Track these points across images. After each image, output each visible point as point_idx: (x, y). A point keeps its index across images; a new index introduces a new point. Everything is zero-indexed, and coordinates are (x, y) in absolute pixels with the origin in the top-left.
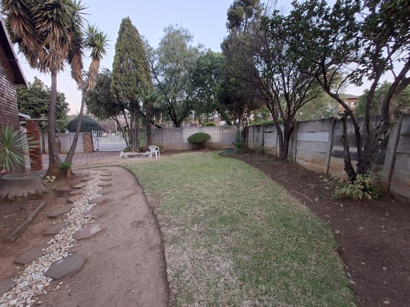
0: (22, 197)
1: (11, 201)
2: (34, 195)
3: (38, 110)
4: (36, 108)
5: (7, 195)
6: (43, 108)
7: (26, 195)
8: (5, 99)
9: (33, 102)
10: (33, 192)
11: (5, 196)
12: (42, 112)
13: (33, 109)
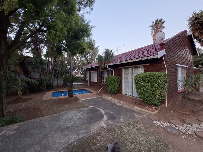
0: (195, 100)
1: (191, 100)
2: (200, 101)
3: (198, 63)
4: (197, 63)
5: (190, 98)
6: (200, 62)
7: (197, 100)
8: (190, 62)
9: (196, 60)
10: (200, 99)
11: (189, 98)
12: (200, 64)
13: (196, 63)
